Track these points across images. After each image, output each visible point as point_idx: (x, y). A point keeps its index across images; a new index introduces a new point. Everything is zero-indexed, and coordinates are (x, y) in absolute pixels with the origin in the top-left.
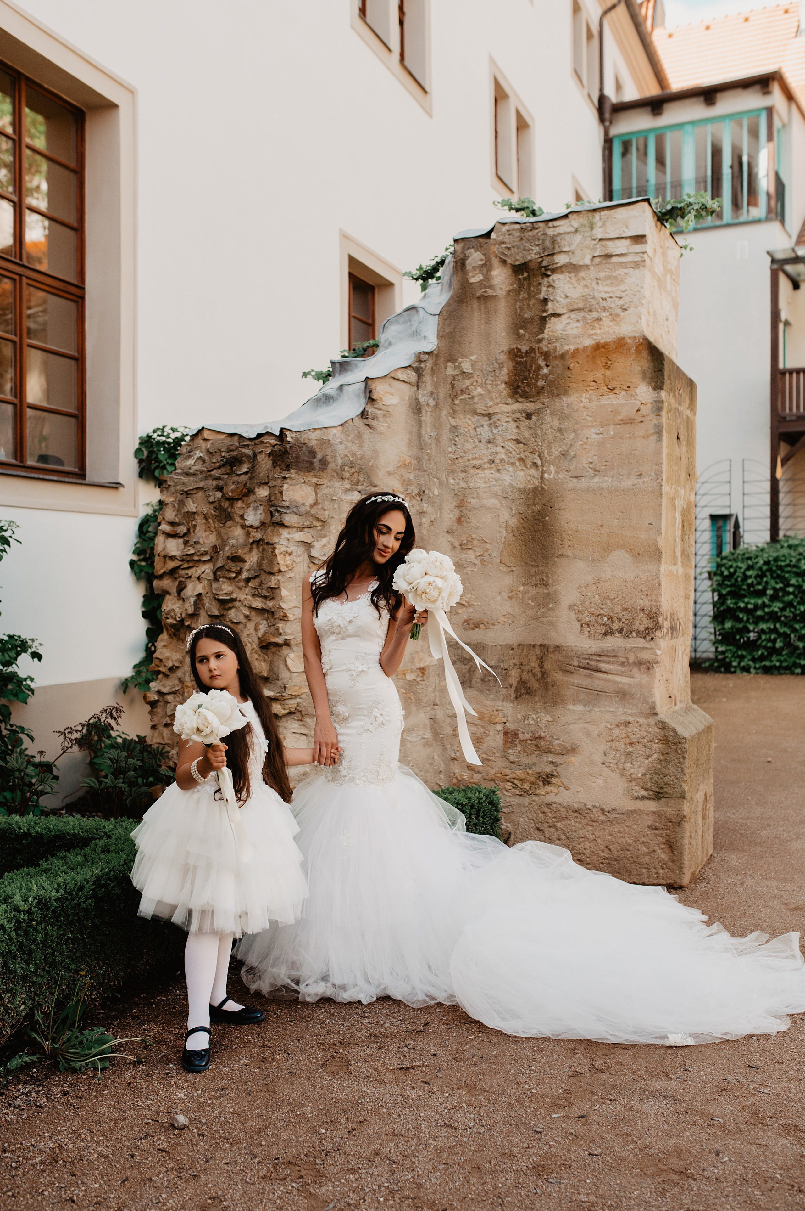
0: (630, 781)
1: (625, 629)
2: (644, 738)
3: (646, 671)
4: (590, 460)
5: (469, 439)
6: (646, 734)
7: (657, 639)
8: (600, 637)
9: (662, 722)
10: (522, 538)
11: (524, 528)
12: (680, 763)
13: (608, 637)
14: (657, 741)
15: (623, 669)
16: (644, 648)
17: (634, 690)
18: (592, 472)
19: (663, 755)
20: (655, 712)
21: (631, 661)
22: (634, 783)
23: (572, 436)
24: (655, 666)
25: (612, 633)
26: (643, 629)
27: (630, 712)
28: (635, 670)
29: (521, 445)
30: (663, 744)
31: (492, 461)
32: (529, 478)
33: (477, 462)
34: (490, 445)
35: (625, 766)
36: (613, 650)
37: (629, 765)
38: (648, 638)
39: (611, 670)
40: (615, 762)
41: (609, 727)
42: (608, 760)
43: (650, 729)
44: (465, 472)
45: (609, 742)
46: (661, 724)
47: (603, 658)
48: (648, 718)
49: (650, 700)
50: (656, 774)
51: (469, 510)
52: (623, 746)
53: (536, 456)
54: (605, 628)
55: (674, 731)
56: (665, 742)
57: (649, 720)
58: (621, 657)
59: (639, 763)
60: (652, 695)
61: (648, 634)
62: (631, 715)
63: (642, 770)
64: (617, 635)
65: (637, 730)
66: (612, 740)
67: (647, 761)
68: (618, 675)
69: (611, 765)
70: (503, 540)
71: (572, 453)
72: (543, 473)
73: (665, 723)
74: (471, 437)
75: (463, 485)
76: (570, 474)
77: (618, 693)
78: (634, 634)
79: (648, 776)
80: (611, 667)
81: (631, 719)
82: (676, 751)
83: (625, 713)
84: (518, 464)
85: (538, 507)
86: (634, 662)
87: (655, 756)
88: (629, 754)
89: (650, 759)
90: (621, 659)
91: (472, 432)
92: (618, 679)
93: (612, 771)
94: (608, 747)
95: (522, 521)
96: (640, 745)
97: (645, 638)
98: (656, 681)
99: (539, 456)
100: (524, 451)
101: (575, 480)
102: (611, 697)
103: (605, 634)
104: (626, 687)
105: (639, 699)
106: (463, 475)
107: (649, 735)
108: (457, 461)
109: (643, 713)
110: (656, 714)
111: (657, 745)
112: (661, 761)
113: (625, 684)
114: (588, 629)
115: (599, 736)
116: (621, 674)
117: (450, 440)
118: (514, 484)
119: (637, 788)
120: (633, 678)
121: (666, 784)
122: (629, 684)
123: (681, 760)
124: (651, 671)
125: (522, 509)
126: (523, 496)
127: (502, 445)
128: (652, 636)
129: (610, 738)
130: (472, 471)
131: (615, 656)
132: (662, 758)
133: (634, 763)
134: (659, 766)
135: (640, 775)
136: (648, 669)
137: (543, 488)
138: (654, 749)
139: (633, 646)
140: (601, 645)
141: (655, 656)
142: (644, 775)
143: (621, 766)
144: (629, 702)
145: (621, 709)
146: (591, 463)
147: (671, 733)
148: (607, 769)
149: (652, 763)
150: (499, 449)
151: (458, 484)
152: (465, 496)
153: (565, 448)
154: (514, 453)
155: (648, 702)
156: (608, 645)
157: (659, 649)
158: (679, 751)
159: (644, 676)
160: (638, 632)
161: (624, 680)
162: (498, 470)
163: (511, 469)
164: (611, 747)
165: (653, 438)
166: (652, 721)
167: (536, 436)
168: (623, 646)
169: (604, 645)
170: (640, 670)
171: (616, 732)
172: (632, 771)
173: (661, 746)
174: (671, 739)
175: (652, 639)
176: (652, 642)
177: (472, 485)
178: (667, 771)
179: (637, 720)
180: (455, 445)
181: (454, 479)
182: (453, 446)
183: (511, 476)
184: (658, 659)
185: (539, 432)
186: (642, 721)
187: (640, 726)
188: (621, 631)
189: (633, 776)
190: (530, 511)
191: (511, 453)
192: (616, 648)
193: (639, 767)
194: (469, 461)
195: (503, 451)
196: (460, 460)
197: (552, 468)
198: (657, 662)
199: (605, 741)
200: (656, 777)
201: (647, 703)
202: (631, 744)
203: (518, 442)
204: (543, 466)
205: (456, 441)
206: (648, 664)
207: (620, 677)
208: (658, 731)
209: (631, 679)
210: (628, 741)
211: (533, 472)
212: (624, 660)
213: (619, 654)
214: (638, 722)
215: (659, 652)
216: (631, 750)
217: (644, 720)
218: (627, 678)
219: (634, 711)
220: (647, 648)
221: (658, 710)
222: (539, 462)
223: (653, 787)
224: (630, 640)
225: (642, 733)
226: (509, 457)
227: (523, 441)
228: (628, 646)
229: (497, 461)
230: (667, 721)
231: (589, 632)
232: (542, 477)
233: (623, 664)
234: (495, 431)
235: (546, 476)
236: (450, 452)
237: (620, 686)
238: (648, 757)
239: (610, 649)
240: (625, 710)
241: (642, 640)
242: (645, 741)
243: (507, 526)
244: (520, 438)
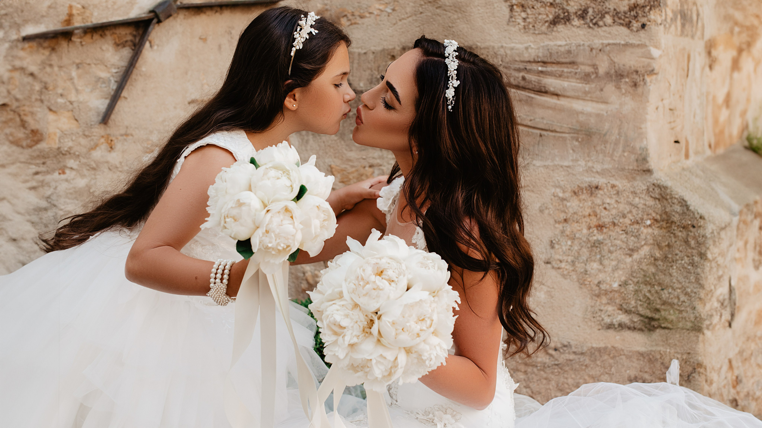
0: (598, 296)
1: (590, 11)
2: (624, 216)
3: (630, 90)
6: (628, 208)
7: (653, 27)
8: (544, 28)
9: (659, 186)
12: (692, 264)
13: (560, 27)
14: (649, 222)
15: (587, 87)
16: (626, 45)
17: (607, 126)
19: (660, 247)
20: (646, 167)
21: (602, 71)
22: (604, 300)
24: (648, 79)
25: (567, 19)
26: (626, 9)
27: (598, 167)
28: (610, 88)
30: (661, 228)
35: (588, 267)
36: (569, 52)
37: (595, 265)
38: (636, 25)
39: (564, 89)
40: (570, 259)
41: (561, 195)
42: (557, 257)
43: (637, 199)
45: (559, 222)
46: (657, 191)
47: (549, 69)
48: (634, 179)
49: (638, 146)
50: (646, 283)
52: (585, 231)
54: (553, 10)
55: (683, 203)
56: (664, 224)
57: (636, 183)
58: (583, 64)
59: (614, 263)
60: (641, 135)
61: (636, 17)
62: (602, 173)
63: (621, 276)
64: (576, 22)
65: (613, 202)
66: (565, 220)
67: (629, 260)
68: (578, 98)
69: (563, 265)
73: (666, 188)
77: (577, 132)
78: (608, 19)
79: (631, 287)
80: (566, 84)
81: (601, 181)
82: (687, 242)
83: (589, 170)
86: (608, 74)
87: (645, 250)
88: (596, 245)
89: (636, 256)
90: (582, 67)
92: (578, 105)
93: (564, 276)
94: (557, 232)
96: (617, 229)
97: (628, 25)
98: (651, 108)
102: (564, 139)
103: (554, 22)
104: (593, 120)
105: (617, 143)
107: (634, 211)
109: (623, 170)
110: (649, 171)
111: (650, 230)
112: (655, 260)
113: (589, 115)
114: (524, 15)
115: (541, 211)
116: (583, 97)
119: (610, 308)
120: (605, 102)
121: (664, 303)
122: (598, 115)
123: (696, 259)
124: (640, 90)
128: (644, 20)
129: (562, 216)
131: (573, 63)
132: (658, 255)
133: (606, 262)
134: (652, 269)
135: (615, 285)
136: (635, 85)
138: (643, 237)
139: (606, 42)
140: (547, 42)
141: (647, 61)
142: (625, 284)
143: (580, 267)
144: (598, 148)
145: (582, 163)
147: (678, 208)
148: (553, 273)
149: (640, 262)
155: (634, 148)
156: (559, 43)
157: (656, 47)
158: (693, 243)
159: (627, 99)
160: (616, 14)
161: (589, 107)
164: (563, 232)
166: (641, 185)
168: (587, 44)
169: (551, 43)
170: (618, 88)
171: (574, 204)
172: (601, 276)
173: (656, 232)
174: (676, 218)
175: (643, 26)
176: (642, 33)
178: (667, 280)
179: (613, 182)
184: (655, 66)
186: (621, 184)
187: (618, 193)
188: (583, 14)
189: (603, 287)
192: (573, 48)
193: (616, 269)
198: (652, 72)
199: (552, 221)
200: (645, 289)
201: (633, 151)
202: (600, 227)
206: (635, 76)
207: (581, 102)
208: (651, 202)
209: (602, 106)
210: (594, 221)
212: (589, 69)
213: (580, 59)
214: (613, 186)
215: (655, 53)
216: (600, 237)
217: (625, 182)
218: (595, 105)
219: (606, 166)
220: (632, 46)
221: (653, 164)
223: (640, 309)
224: (600, 31)
225: (621, 207)
228: (597, 43)
230: (669, 184)
231: (524, 19)
233: (586, 78)
237: (582, 118)
238: (632, 251)
239: (562, 49)
240: (590, 164)
241: (624, 30)
242: (627, 221)
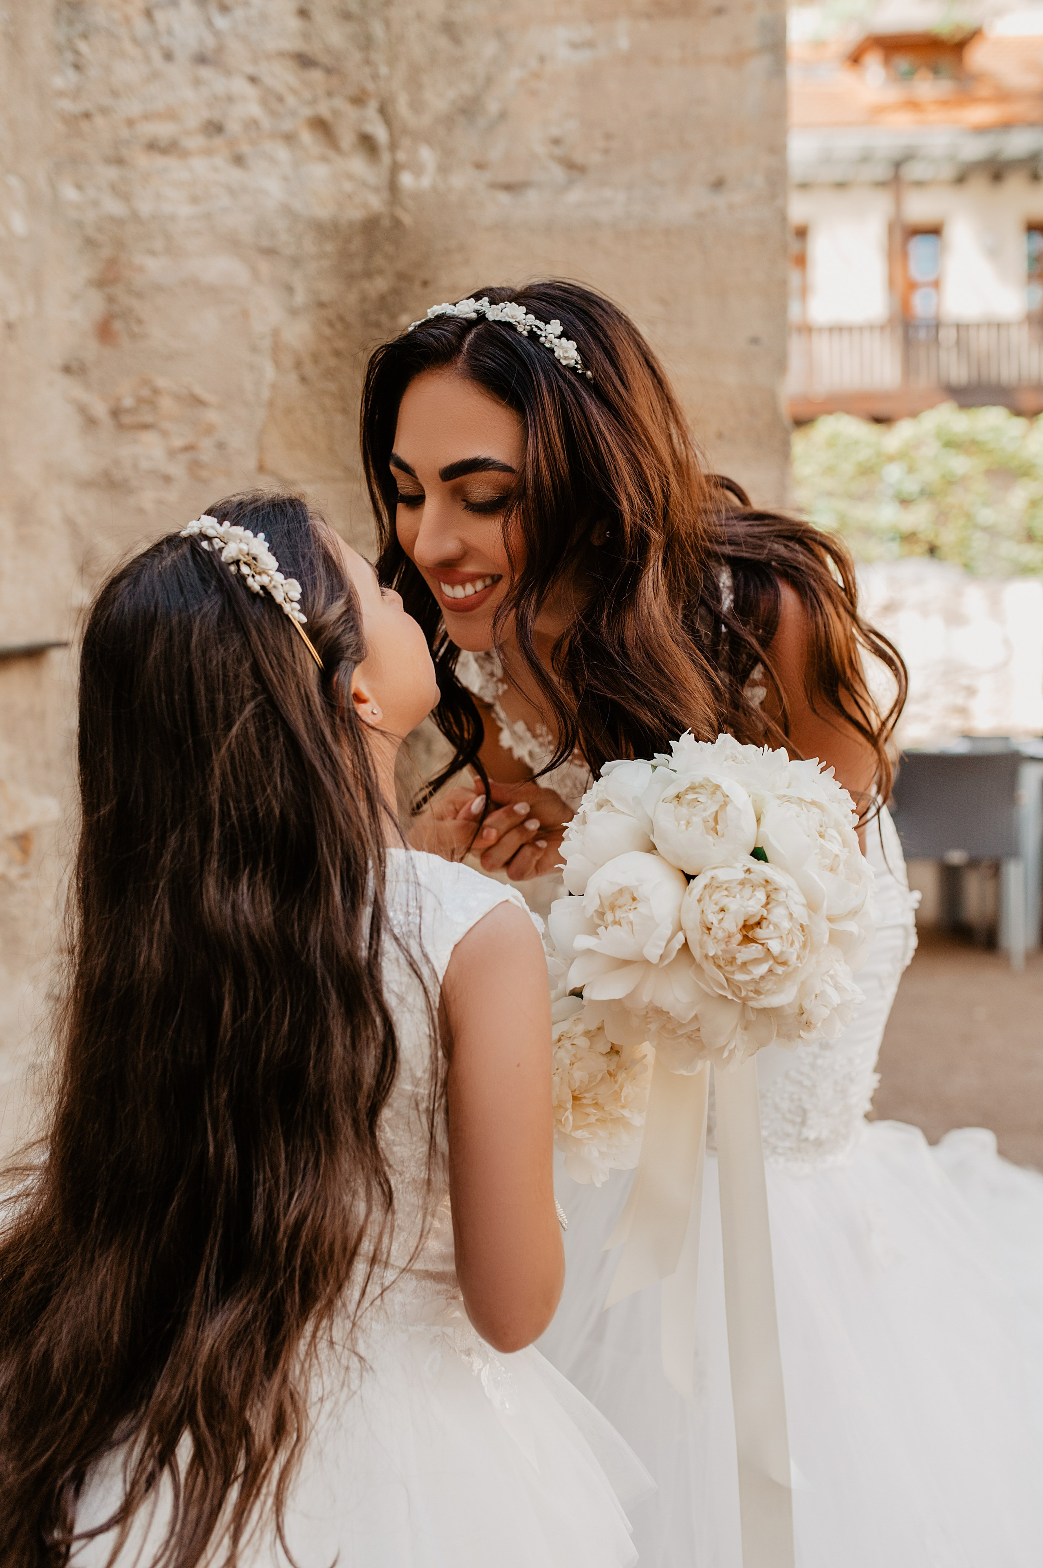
4: (555, 131)
5: (128, 47)
10: (332, 387)
11: (337, 354)
18: (558, 173)
23: (490, 48)
29: (316, 75)
31: (215, 128)
32: (348, 186)
33: (163, 130)
34: (205, 72)
44: (120, 161)
51: (140, 295)
53: (371, 110)
70: (266, 394)
71: (493, 107)
72: (395, 169)
74: (135, 41)
75: (113, 207)
76: (487, 176)
84: (307, 137)
85: (380, 285)
91: (141, 26)
95: (327, 331)
99: (383, 111)
100: (330, 94)
101: (504, 198)
106: (111, 173)
108: (84, 125)
117: (59, 49)
118: (298, 205)
125: (328, 290)
126: (329, 247)
127: (250, 69)
130: (143, 161)
137: (397, 223)
146: (556, 142)
150: (239, 86)
151: (96, 204)
152: (120, 244)
153: (466, 88)
154: (291, 100)
162: (239, 160)
163: (282, 153)
165: (759, 65)
167: (366, 43)
177: (145, 208)
180: (77, 67)
181: (79, 187)
182: (72, 74)
183: (285, 179)
185: (378, 29)
190: (352, 298)
191: (280, 99)
194: (130, 123)
195: (250, 91)
196: (99, 121)
197: (427, 155)
203: (304, 61)
204: (393, 146)
205: (77, 52)
211: (358, 165)
222: (381, 134)
226: (273, 113)
227: (324, 59)
229: (233, 127)
232: (393, 187)
234: (221, 22)
235: (406, 179)
236: (61, 94)
243: (277, 348)
244: (314, 49)
